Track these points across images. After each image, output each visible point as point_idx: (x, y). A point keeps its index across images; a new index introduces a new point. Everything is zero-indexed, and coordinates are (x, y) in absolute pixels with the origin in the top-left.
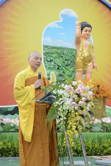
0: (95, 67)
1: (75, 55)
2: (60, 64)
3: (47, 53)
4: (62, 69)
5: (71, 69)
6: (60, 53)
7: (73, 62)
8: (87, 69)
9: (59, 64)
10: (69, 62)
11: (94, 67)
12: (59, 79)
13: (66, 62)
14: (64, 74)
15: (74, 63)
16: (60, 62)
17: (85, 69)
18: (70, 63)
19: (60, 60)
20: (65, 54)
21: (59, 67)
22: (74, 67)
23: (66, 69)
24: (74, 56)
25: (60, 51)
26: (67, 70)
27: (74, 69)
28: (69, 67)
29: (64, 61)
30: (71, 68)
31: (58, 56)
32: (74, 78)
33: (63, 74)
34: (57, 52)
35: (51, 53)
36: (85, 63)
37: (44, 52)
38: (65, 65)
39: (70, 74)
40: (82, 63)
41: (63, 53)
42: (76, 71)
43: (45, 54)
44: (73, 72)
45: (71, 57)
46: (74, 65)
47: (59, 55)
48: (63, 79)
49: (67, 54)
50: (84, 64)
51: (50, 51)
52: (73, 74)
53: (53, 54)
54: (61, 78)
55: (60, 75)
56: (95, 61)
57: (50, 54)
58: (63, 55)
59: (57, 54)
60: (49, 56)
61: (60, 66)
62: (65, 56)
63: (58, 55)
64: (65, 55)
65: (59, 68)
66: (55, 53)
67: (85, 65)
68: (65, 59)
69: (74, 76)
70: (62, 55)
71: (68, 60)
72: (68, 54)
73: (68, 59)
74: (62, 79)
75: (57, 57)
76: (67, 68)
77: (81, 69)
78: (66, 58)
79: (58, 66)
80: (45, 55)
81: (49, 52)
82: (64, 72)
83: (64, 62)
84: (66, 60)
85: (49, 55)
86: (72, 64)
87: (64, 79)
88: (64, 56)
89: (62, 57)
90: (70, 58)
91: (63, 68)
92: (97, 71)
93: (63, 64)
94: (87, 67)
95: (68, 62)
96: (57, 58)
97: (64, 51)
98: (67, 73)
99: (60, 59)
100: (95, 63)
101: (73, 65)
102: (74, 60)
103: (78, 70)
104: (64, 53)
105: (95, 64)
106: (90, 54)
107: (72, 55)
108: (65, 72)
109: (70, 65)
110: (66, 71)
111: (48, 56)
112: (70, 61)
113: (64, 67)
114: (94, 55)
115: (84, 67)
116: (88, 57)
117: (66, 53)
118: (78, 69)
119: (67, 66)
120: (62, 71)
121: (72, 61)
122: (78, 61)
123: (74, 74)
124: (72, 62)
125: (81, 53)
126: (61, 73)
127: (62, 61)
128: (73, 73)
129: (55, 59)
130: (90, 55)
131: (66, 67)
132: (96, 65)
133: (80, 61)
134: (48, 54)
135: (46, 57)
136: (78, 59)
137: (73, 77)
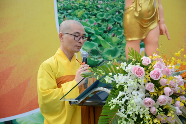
0: (164, 31)
1: (121, 11)
2: (93, 30)
3: (64, 9)
4: (96, 40)
5: (115, 39)
6: (91, 7)
7: (118, 23)
8: (147, 36)
9: (90, 30)
10: (110, 25)
11: (161, 32)
12: (92, 59)
13: (104, 26)
14: (101, 49)
15: (121, 26)
16: (92, 25)
17: (144, 38)
18: (112, 27)
19: (91, 22)
20: (101, 8)
21: (89, 37)
22: (120, 33)
23: (104, 38)
24: (119, 12)
25: (91, 3)
26: (107, 41)
27: (121, 39)
28: (110, 34)
29: (101, 23)
30: (114, 36)
31: (87, 14)
32: (121, 56)
33: (99, 49)
34: (85, 6)
35: (73, 8)
36: (143, 24)
37: (59, 6)
38: (102, 31)
39: (112, 48)
40: (138, 25)
41: (97, 7)
42: (124, 42)
43: (60, 10)
44: (118, 44)
45: (113, 15)
46: (120, 30)
47: (90, 11)
48: (99, 60)
49: (106, 8)
50: (142, 27)
51: (70, 4)
52: (119, 48)
53: (77, 11)
54: (96, 57)
55: (94, 52)
56: (162, 20)
57: (70, 9)
58: (97, 10)
59: (86, 9)
60: (70, 14)
61: (93, 34)
62: (101, 13)
63: (86, 12)
64: (102, 10)
65: (92, 38)
66: (80, 8)
67: (143, 29)
68: (101, 18)
69: (122, 53)
70: (95, 12)
71: (107, 21)
72: (108, 9)
73: (107, 19)
74: (97, 59)
75: (86, 16)
76: (106, 37)
77: (135, 37)
78: (104, 17)
79: (89, 33)
80: (62, 14)
81: (69, 7)
82: (100, 46)
83: (99, 26)
84: (104, 20)
85: (69, 11)
86: (116, 28)
87: (101, 60)
88: (98, 14)
89: (95, 15)
90: (111, 16)
91: (99, 37)
92: (169, 40)
93: (97, 29)
94: (148, 33)
95: (108, 25)
96: (85, 18)
97: (97, 2)
98: (108, 46)
99: (91, 19)
100: (164, 23)
101: (117, 30)
102: (119, 19)
103: (130, 39)
104: (99, 6)
105: (163, 27)
106: (153, 6)
107: (115, 11)
108: (102, 44)
109: (113, 31)
110: (105, 43)
111: (67, 15)
112: (111, 22)
113: (100, 35)
114: (161, 7)
115: (142, 34)
116: (149, 11)
117: (103, 6)
118: (131, 37)
119: (105, 32)
120: (96, 44)
121: (116, 22)
122: (128, 21)
123: (121, 48)
124: (115, 24)
125: (134, 4)
126: (94, 48)
127: (95, 24)
128: (119, 46)
129: (81, 19)
130: (153, 8)
131: (105, 35)
132: (165, 28)
133: (134, 20)
134: (66, 9)
135: (62, 17)
136: (128, 17)
137: (119, 54)
